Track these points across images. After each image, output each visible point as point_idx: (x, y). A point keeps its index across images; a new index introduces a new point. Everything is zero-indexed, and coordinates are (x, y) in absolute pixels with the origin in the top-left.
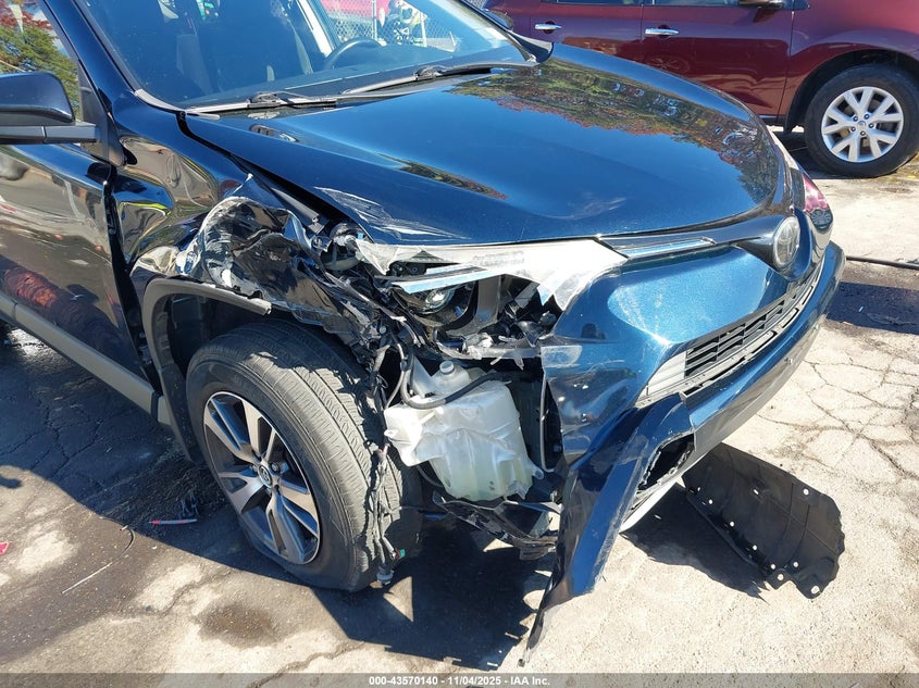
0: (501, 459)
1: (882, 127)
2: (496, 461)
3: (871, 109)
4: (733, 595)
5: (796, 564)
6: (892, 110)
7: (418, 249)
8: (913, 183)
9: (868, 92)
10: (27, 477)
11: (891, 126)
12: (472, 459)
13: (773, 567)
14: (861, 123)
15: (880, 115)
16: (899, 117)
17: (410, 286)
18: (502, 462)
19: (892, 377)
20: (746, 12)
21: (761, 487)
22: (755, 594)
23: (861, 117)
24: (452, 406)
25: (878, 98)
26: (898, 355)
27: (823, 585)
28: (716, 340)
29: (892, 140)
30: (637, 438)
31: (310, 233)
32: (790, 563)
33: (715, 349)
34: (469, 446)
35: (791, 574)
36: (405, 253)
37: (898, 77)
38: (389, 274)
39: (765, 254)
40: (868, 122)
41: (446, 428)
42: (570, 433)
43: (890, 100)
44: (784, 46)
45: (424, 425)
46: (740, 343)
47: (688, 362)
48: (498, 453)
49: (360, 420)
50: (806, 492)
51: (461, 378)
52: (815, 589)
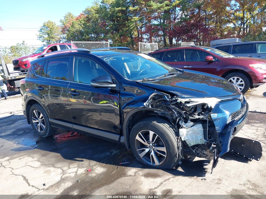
0: (200, 138)
1: (240, 85)
2: (199, 139)
3: (237, 81)
4: (243, 164)
5: (254, 157)
6: (241, 81)
7: (189, 99)
8: (249, 97)
9: (236, 78)
10: (84, 160)
11: (242, 85)
12: (194, 139)
13: (249, 159)
14: (235, 84)
15: (239, 83)
16: (243, 83)
17: (188, 105)
18: (200, 139)
19: (258, 130)
20: (206, 63)
21: (244, 144)
22: (247, 163)
23: (235, 83)
24: (192, 128)
25: (238, 79)
26: (258, 127)
27: (260, 158)
28: (235, 114)
29: (243, 88)
30: (230, 127)
31: (168, 98)
32: (252, 157)
33: (235, 116)
34: (194, 136)
35: (253, 158)
36: (187, 100)
37: (242, 75)
38: (185, 103)
39: (240, 100)
40: (237, 84)
41: (190, 132)
42: (217, 128)
43: (241, 79)
44: (216, 69)
45: (187, 132)
46: (238, 115)
47: (232, 117)
48: (200, 137)
49: (174, 132)
50: (254, 141)
51: (192, 123)
52: (259, 159)
